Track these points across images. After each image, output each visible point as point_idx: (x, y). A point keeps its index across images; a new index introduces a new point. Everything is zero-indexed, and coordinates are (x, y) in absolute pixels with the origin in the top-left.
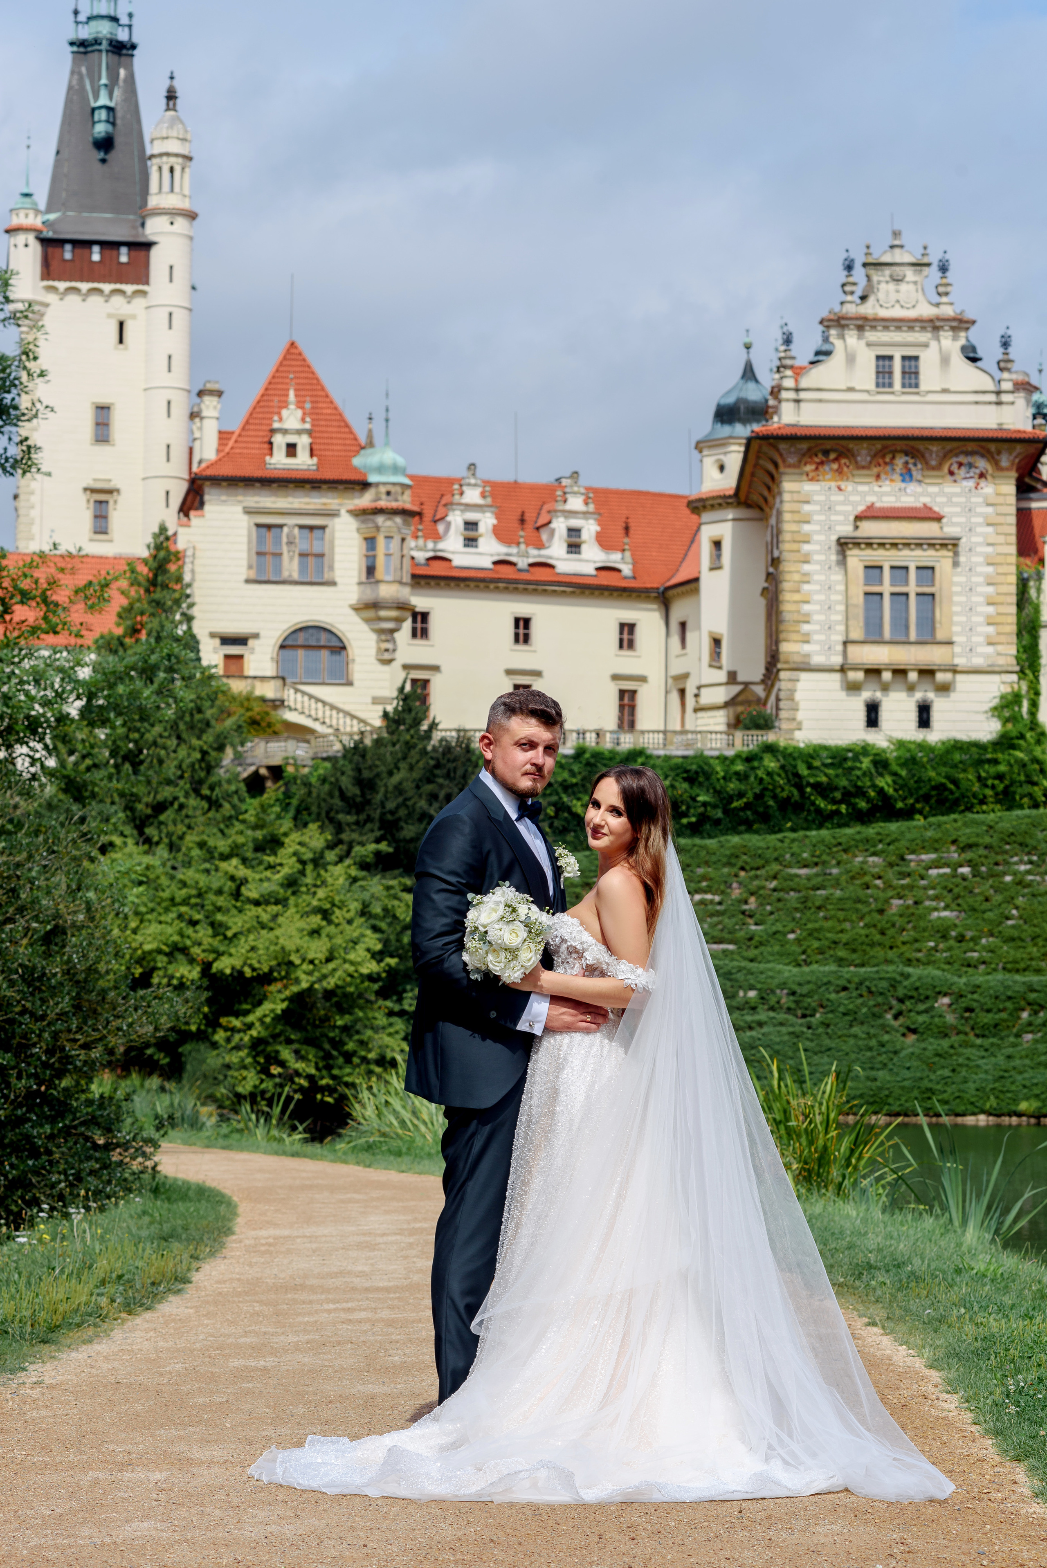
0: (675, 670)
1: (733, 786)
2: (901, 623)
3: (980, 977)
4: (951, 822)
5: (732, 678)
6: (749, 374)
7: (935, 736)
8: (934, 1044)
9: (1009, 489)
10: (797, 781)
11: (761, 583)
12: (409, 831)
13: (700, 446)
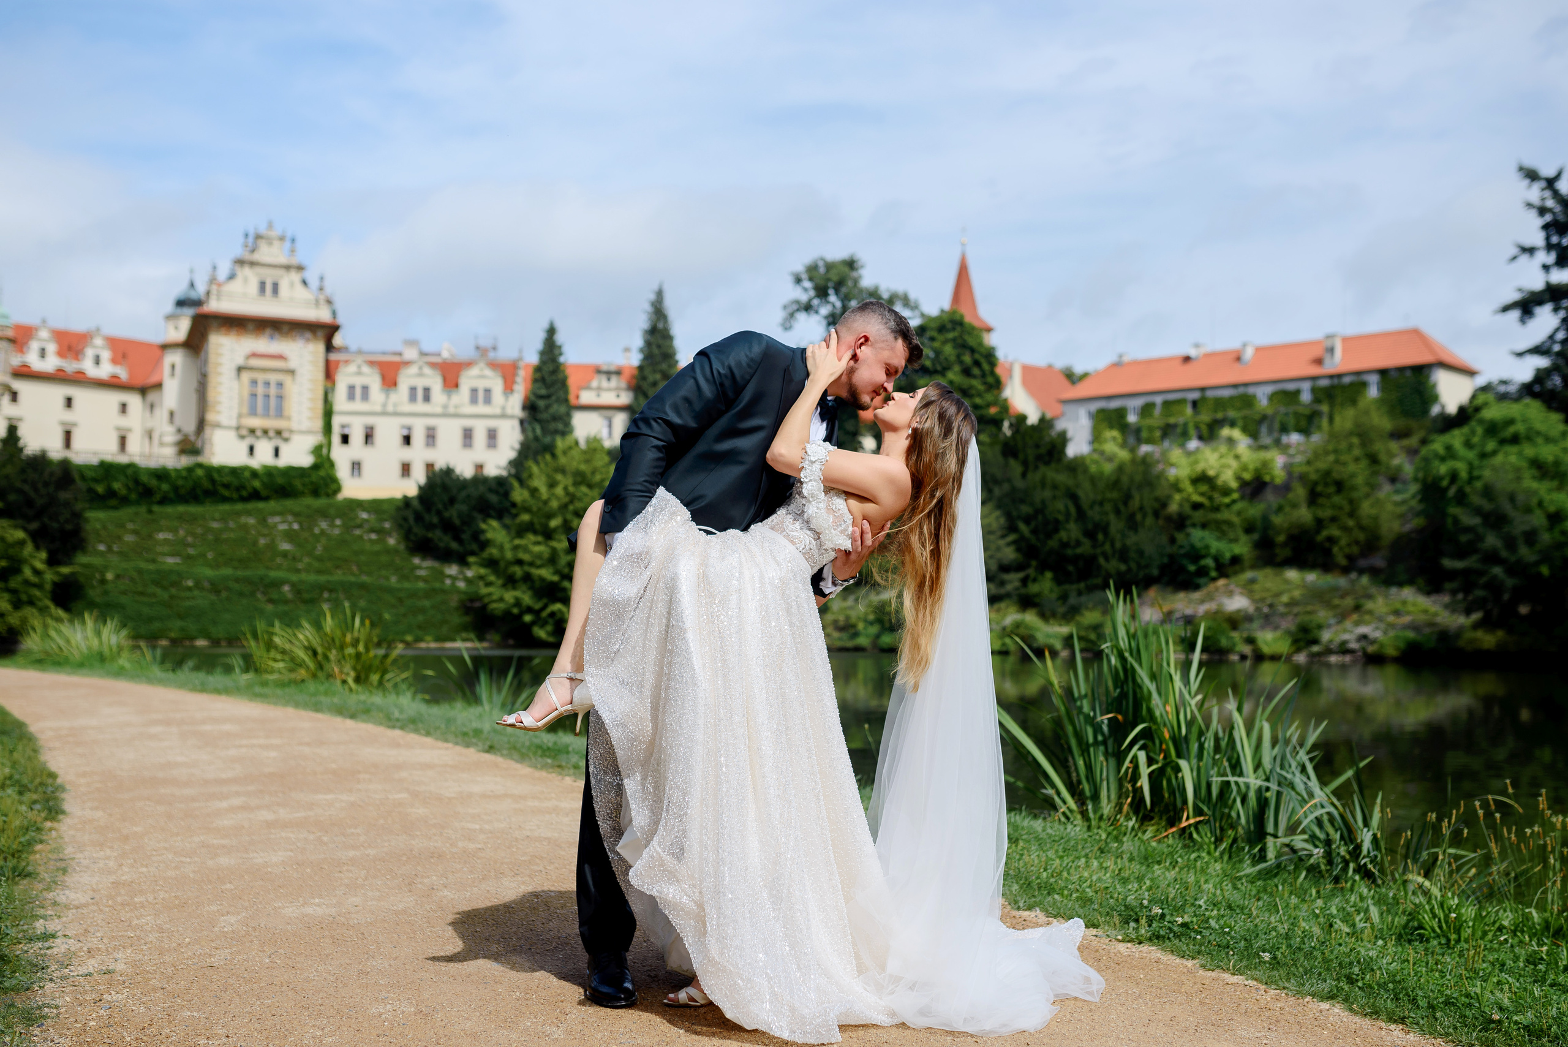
0: (150, 424)
1: (180, 482)
2: (267, 408)
3: (304, 576)
4: (289, 503)
5: (179, 431)
6: (192, 285)
7: (283, 462)
8: (282, 608)
9: (321, 347)
10: (213, 481)
11: (194, 384)
12: (12, 497)
13: (169, 317)
